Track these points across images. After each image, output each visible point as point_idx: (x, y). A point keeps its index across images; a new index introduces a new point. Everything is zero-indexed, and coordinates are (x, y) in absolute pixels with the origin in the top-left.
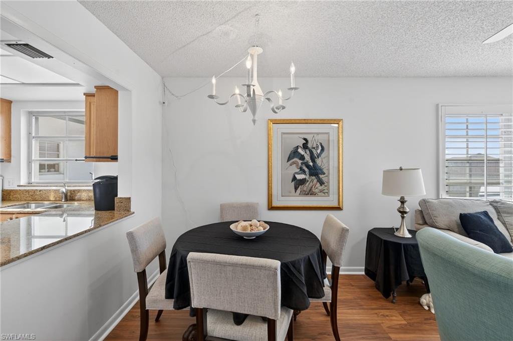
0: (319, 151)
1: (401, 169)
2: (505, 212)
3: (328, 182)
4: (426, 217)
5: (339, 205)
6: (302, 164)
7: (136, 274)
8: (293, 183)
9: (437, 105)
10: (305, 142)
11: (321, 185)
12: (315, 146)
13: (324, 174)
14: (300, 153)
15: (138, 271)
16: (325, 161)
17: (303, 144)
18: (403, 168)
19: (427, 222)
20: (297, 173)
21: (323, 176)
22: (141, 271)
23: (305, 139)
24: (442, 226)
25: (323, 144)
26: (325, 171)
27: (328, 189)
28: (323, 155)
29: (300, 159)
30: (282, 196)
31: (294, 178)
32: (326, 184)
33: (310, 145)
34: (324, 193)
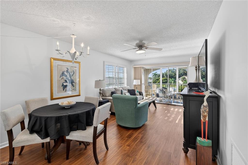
0: (72, 74)
1: (100, 80)
2: (117, 91)
3: (76, 86)
4: (103, 94)
5: (79, 94)
6: (66, 78)
7: (6, 131)
8: (62, 87)
9: (104, 61)
10: (67, 69)
11: (73, 87)
12: (71, 71)
13: (74, 82)
14: (65, 74)
15: (8, 130)
16: (74, 77)
17: (67, 70)
18: (101, 80)
19: (104, 96)
20: (64, 82)
21: (74, 83)
22: (9, 130)
23: (67, 68)
24: (108, 96)
25: (74, 71)
26: (74, 81)
27: (76, 88)
28: (74, 75)
29: (65, 77)
30: (58, 93)
31: (63, 85)
32: (75, 86)
33: (69, 71)
34: (74, 90)
